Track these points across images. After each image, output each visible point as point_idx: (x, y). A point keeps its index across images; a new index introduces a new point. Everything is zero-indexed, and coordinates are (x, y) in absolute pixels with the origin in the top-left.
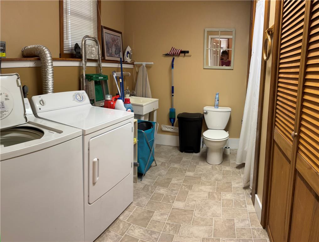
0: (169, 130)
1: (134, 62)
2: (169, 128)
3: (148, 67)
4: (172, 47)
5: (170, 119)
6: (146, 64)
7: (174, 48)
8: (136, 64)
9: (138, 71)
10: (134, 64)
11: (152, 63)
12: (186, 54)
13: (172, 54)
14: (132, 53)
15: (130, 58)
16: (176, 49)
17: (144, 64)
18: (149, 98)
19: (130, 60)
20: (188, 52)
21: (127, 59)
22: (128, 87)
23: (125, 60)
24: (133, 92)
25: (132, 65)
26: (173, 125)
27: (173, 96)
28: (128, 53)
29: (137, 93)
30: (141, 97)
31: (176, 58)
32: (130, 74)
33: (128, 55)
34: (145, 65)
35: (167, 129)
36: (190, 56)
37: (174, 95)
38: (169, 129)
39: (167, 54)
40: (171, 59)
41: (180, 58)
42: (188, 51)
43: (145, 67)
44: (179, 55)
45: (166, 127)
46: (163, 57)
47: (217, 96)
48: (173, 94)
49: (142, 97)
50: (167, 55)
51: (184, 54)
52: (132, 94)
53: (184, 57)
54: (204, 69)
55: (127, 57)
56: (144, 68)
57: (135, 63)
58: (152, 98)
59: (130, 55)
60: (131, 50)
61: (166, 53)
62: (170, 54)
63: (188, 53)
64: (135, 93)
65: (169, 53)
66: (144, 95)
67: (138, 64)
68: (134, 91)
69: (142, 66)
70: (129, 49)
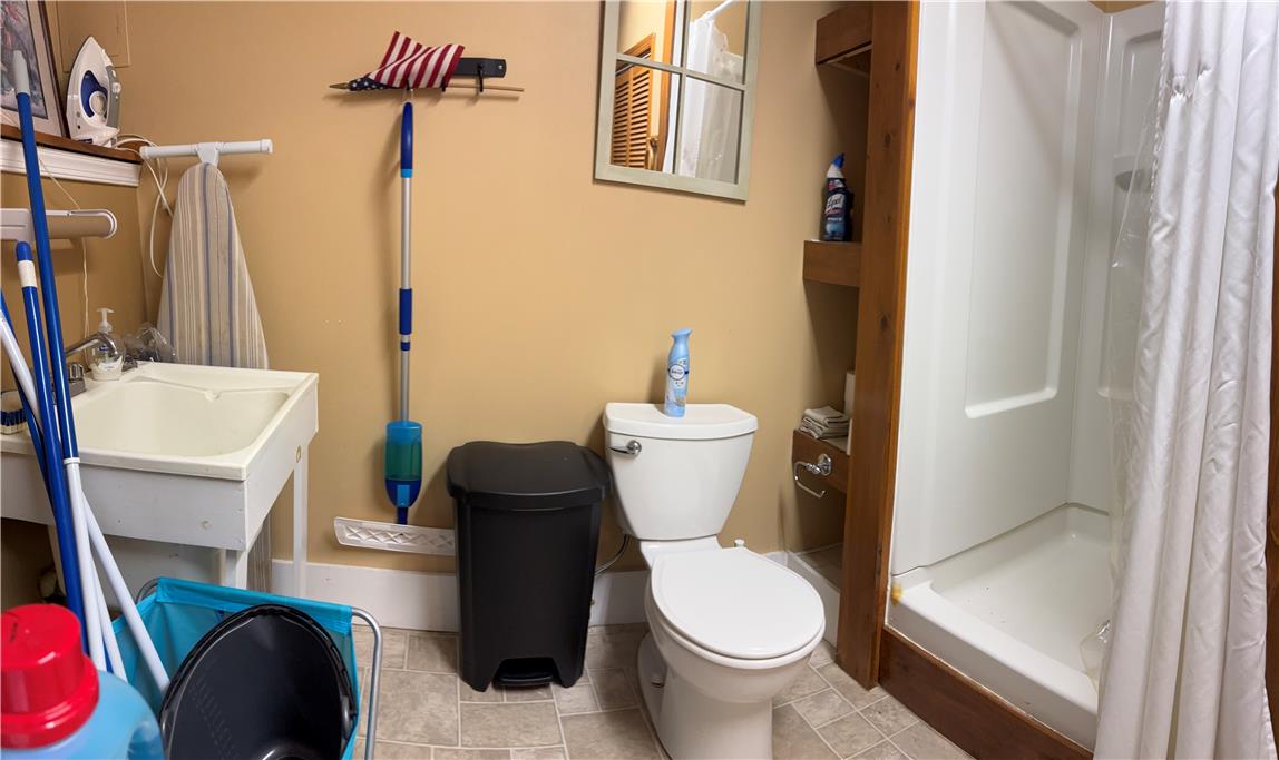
0: (382, 543)
1: (137, 145)
2: (384, 533)
3: (238, 172)
4: (397, 35)
5: (391, 486)
6: (221, 154)
7: (407, 41)
8: (154, 159)
9: (173, 206)
10: (137, 161)
11: (267, 144)
12: (487, 82)
13: (397, 84)
14: (117, 88)
15: (111, 118)
16: (418, 47)
17: (210, 152)
18: (253, 366)
19: (111, 132)
20: (497, 68)
21: (94, 130)
22: (105, 312)
23: (77, 135)
24: (148, 338)
25: (130, 166)
26: (402, 519)
27: (405, 346)
28: (91, 83)
29: (172, 343)
30: (200, 363)
31: (420, 108)
32: (113, 220)
33: (95, 97)
34: (214, 162)
35: (366, 541)
36: (512, 96)
37: (412, 346)
38: (382, 539)
39: (366, 78)
40: (384, 113)
41: (444, 106)
42: (503, 62)
43: (221, 177)
44: (444, 85)
45: (366, 531)
46: (334, 104)
47: (681, 348)
48: (406, 339)
49: (210, 363)
50: (364, 88)
51: (472, 82)
52: (141, 346)
53: (474, 99)
54: (596, 181)
55: (90, 114)
56: (210, 184)
57: (145, 152)
58: (271, 367)
59: (104, 97)
60: (108, 62)
61: (359, 76)
62: (385, 79)
63: (501, 74)
64: (160, 338)
65: (379, 75)
66: (221, 350)
67: (164, 157)
68: (152, 330)
69: (198, 167)
70: (93, 58)
